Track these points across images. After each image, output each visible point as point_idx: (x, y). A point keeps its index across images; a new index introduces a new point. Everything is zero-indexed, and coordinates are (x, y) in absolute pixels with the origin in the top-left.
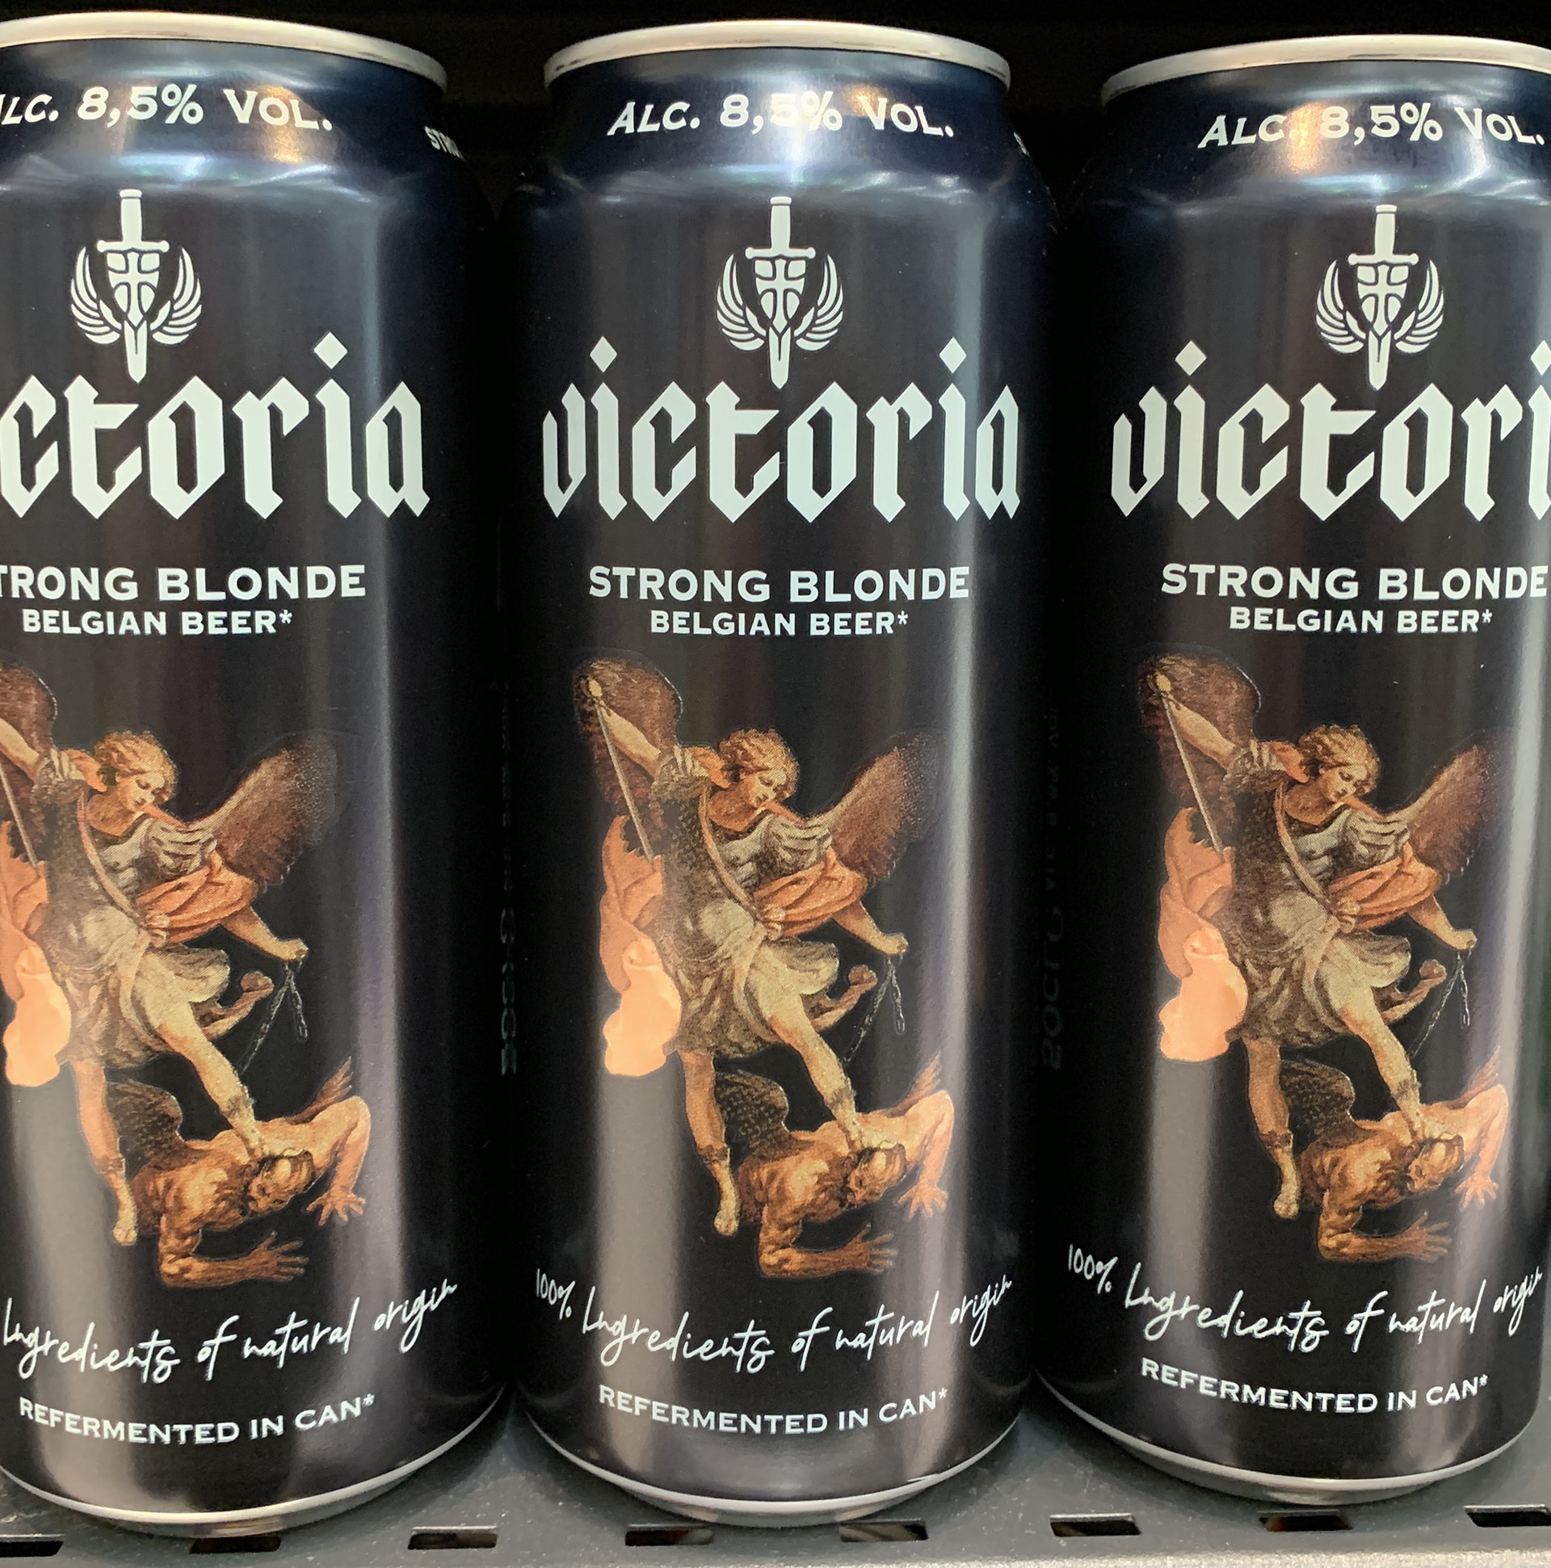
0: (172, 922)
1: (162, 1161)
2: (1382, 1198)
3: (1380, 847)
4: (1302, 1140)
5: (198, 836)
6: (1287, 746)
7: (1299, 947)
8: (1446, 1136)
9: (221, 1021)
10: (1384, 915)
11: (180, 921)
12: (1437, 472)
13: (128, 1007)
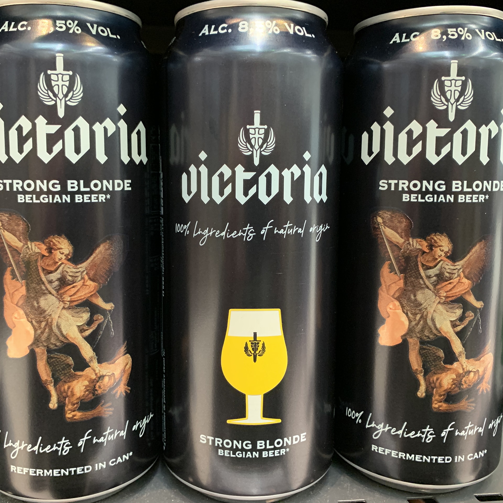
0: (71, 299)
1: (67, 380)
2: (453, 391)
3: (453, 274)
4: (426, 372)
5: (80, 269)
6: (422, 240)
7: (426, 307)
8: (474, 370)
9: (87, 331)
10: (454, 296)
11: (74, 298)
12: (471, 149)
13: (55, 328)
